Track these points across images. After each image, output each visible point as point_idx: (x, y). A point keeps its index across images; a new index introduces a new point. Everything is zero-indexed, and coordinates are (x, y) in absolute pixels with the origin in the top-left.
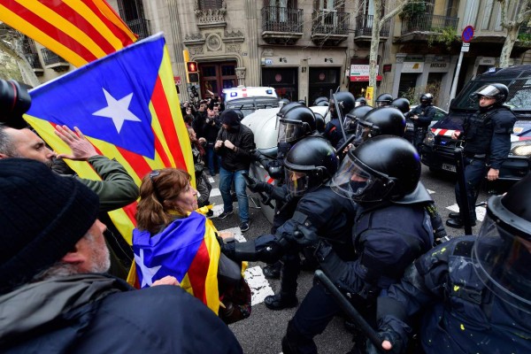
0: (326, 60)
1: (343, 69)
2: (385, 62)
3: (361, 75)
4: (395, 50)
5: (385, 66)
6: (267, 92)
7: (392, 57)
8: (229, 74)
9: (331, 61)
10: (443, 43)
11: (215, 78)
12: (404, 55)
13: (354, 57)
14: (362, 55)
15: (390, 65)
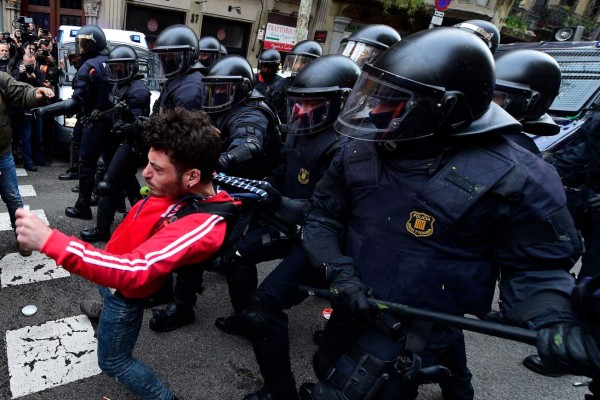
0: (230, 9)
1: (254, 27)
2: (318, 27)
3: (281, 41)
4: (335, 11)
5: (317, 33)
6: (132, 38)
7: (330, 20)
8: (72, 7)
9: (239, 11)
10: (404, 11)
11: (47, 10)
12: (347, 21)
13: (273, 11)
14: (286, 10)
15: (325, 33)
